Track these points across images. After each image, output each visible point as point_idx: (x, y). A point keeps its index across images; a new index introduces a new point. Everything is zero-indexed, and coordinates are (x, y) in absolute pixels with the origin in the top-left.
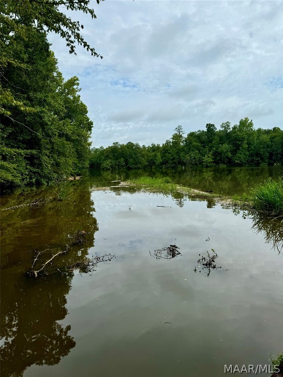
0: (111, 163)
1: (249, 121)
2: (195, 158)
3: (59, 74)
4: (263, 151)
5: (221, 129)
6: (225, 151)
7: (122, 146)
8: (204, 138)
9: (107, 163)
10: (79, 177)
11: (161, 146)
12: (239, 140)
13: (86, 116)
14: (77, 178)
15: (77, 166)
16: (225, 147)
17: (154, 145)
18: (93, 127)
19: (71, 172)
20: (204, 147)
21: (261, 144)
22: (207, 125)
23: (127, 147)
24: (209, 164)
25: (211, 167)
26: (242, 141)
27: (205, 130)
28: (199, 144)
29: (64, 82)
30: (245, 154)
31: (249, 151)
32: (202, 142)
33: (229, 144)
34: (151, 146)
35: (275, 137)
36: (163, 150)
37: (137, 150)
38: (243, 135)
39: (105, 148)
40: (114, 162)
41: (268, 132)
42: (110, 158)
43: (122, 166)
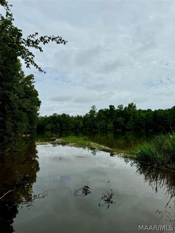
0: (51, 126)
1: (134, 105)
2: (103, 125)
3: (22, 72)
4: (143, 122)
5: (118, 109)
6: (120, 121)
7: (59, 116)
8: (109, 113)
9: (49, 126)
10: (29, 135)
11: (83, 116)
12: (129, 116)
13: (37, 97)
14: (28, 135)
15: (29, 128)
16: (120, 119)
17: (78, 116)
18: (41, 104)
19: (25, 131)
20: (108, 118)
21: (141, 118)
22: (110, 106)
23: (62, 117)
24: (111, 129)
25: (112, 130)
26: (130, 116)
27: (109, 108)
28: (106, 117)
29: (25, 77)
30: (132, 124)
31: (134, 122)
32: (107, 116)
33: (122, 117)
34: (77, 116)
35: (149, 114)
36: (84, 119)
37: (68, 118)
38: (131, 112)
39: (48, 117)
40: (53, 125)
41: (145, 111)
42: (51, 123)
43: (58, 128)
